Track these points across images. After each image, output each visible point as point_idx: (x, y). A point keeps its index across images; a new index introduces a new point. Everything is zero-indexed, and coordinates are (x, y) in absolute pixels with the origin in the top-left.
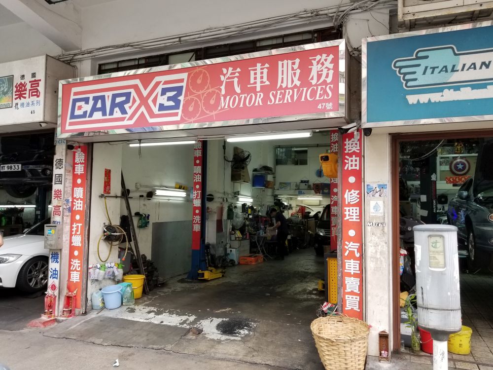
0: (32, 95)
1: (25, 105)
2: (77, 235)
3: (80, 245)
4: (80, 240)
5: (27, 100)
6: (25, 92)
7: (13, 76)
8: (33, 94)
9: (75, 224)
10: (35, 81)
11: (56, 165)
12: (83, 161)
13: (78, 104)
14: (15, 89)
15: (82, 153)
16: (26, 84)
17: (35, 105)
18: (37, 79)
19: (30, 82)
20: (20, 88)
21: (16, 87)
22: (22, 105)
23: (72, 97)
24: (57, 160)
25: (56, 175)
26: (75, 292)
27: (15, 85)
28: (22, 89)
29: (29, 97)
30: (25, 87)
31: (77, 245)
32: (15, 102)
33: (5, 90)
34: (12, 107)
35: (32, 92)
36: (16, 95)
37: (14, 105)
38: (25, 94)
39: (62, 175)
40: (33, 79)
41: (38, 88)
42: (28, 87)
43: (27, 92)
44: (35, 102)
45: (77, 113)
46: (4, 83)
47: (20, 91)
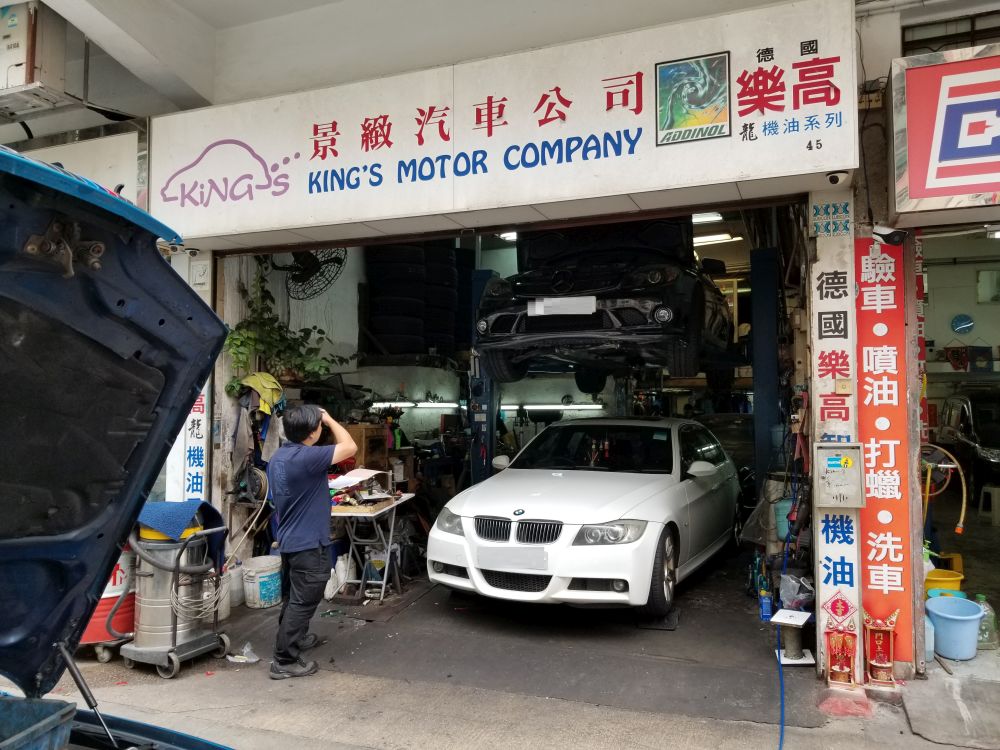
0: (807, 101)
1: (781, 128)
2: (886, 469)
3: (898, 496)
4: (898, 483)
5: (789, 113)
6: (779, 93)
7: (729, 52)
8: (811, 97)
9: (873, 440)
10: (816, 61)
11: (820, 288)
12: (890, 277)
13: (968, 119)
14: (737, 88)
15: (885, 255)
16: (782, 72)
17: (823, 125)
18: (821, 55)
19: (795, 66)
20: (757, 83)
21: (740, 81)
22: (771, 128)
23: (944, 101)
24: (822, 274)
25: (820, 314)
26: (894, 619)
27: (736, 74)
28: (765, 85)
29: (796, 106)
30: (776, 80)
31: (888, 496)
32: (739, 122)
33: (701, 93)
34: (730, 135)
35: (806, 94)
36: (741, 103)
37: (737, 128)
38: (781, 98)
39: (845, 313)
40: (809, 58)
41: (830, 79)
42: (791, 78)
43: (789, 94)
44: (822, 119)
45: (965, 141)
46: (693, 73)
47: (761, 93)
